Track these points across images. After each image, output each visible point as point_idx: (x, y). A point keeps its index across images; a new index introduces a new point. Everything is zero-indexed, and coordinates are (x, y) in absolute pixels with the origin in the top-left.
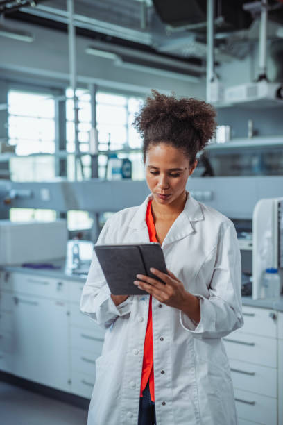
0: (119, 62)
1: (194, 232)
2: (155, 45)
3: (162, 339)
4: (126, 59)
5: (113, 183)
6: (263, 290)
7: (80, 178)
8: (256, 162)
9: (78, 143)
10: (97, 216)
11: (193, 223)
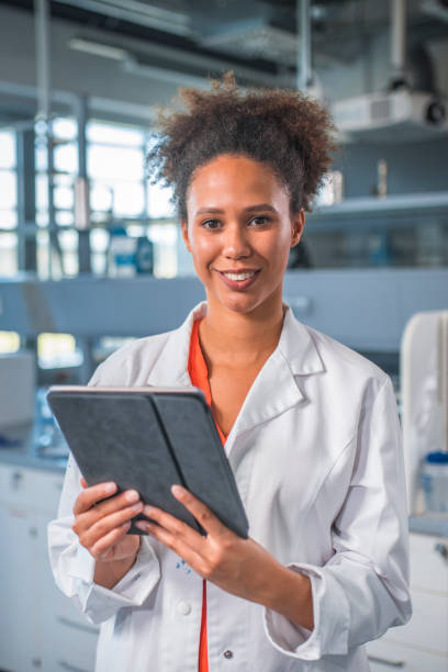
0: (130, 66)
1: (305, 401)
2: (196, 35)
3: (229, 655)
4: (143, 60)
5: (119, 283)
6: (421, 497)
7: (57, 274)
8: (376, 244)
9: (53, 210)
10: (90, 345)
11: (300, 379)
